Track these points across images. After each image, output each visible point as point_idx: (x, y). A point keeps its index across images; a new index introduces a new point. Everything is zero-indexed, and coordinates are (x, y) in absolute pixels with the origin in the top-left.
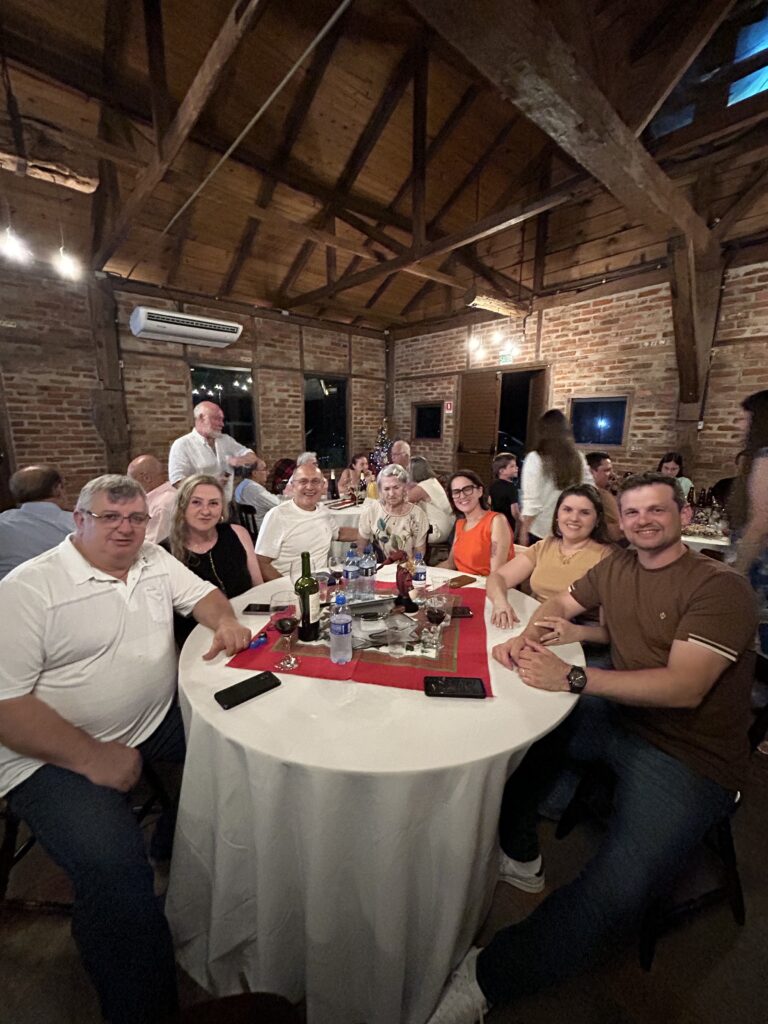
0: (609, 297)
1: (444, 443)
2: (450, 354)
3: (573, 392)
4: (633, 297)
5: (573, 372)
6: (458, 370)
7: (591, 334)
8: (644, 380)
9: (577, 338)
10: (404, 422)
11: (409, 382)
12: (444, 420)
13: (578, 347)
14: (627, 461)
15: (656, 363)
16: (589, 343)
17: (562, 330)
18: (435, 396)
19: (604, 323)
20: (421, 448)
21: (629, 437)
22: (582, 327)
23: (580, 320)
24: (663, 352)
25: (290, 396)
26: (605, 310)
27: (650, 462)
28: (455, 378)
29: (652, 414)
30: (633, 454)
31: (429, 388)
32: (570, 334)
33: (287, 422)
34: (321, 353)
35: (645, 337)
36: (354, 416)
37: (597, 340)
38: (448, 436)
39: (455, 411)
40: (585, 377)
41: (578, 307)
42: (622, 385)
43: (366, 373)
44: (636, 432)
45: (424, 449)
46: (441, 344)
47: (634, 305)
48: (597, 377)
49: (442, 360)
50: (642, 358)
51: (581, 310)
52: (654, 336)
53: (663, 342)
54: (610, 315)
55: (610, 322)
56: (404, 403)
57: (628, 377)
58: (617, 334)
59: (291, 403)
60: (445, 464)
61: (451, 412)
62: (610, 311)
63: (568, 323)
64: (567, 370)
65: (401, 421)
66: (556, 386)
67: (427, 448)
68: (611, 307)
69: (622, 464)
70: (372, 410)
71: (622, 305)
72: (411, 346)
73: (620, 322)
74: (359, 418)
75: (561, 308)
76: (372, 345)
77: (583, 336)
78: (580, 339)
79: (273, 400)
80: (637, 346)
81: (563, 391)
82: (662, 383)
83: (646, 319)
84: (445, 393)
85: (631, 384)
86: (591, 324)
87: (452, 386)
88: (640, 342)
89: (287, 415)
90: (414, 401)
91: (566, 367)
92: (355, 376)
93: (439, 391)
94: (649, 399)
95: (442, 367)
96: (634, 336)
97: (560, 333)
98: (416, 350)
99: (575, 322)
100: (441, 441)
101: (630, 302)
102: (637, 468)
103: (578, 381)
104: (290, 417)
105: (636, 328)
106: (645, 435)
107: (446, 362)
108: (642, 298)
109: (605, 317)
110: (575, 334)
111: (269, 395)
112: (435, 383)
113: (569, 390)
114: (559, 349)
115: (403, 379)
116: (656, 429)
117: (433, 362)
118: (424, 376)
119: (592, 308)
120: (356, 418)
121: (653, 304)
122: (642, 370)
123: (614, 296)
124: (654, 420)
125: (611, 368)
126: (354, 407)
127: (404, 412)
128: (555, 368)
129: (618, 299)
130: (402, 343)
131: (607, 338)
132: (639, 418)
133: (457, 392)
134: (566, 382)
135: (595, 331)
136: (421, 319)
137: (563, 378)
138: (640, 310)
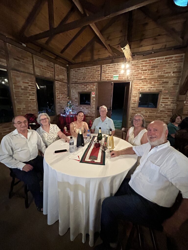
0: (155, 58)
1: (92, 106)
2: (94, 75)
3: (140, 90)
4: (163, 59)
5: (141, 83)
6: (97, 81)
7: (147, 71)
8: (166, 87)
9: (142, 72)
10: (75, 99)
11: (77, 85)
12: (92, 98)
13: (143, 75)
14: (159, 113)
15: (170, 82)
16: (147, 74)
17: (137, 69)
18: (88, 90)
19: (152, 67)
20: (82, 108)
21: (160, 105)
22: (144, 68)
23: (144, 66)
24: (173, 78)
25: (29, 86)
26: (153, 63)
27: (166, 114)
28: (96, 84)
29: (168, 98)
30: (161, 111)
31: (85, 87)
32: (140, 70)
33: (29, 97)
34: (43, 68)
35: (167, 73)
36: (57, 96)
37: (150, 73)
38: (93, 104)
39: (96, 95)
40: (145, 85)
41: (143, 61)
42: (158, 89)
43: (61, 79)
44: (162, 104)
45: (84, 108)
46: (90, 71)
47: (164, 62)
48: (149, 86)
49: (90, 77)
50: (165, 80)
51: (144, 62)
52: (170, 73)
53: (173, 75)
54: (155, 65)
55: (155, 67)
56: (75, 92)
57: (160, 86)
58: (157, 71)
59: (30, 89)
60: (92, 114)
61: (94, 96)
62: (155, 63)
63: (139, 67)
64: (139, 83)
65: (74, 98)
66: (134, 88)
67: (85, 108)
68: (155, 62)
69: (157, 114)
70: (64, 94)
71: (159, 61)
72: (77, 71)
73: (158, 67)
74: (59, 97)
75: (137, 61)
76: (62, 69)
77: (144, 71)
78: (143, 73)
79: (21, 87)
80: (164, 76)
81: (137, 90)
82: (172, 89)
83: (167, 67)
84: (92, 89)
85: (161, 88)
86: (148, 68)
87: (94, 87)
88: (165, 74)
89: (28, 94)
90: (79, 91)
91: (138, 82)
92: (57, 80)
93: (89, 88)
94: (167, 94)
95: (90, 80)
96: (163, 72)
97: (136, 70)
98: (79, 73)
99: (142, 66)
100: (91, 106)
101: (162, 60)
102: (162, 115)
103: (142, 87)
104: (30, 95)
105: (164, 70)
106: (165, 105)
107: (92, 78)
108: (166, 60)
109: (153, 65)
110: (142, 71)
111: (18, 84)
112: (88, 85)
113: (139, 90)
114: (136, 76)
115: (74, 83)
116: (169, 103)
117: (87, 78)
118: (83, 83)
119: (148, 62)
120: (58, 97)
121: (170, 62)
122: (165, 84)
123: (156, 58)
124: (168, 100)
125: (154, 83)
126: (57, 92)
127: (75, 95)
128: (134, 82)
129: (158, 59)
130: (73, 70)
131: (153, 73)
132: (164, 99)
133: (97, 89)
134: (138, 87)
135: (149, 70)
136: (81, 62)
137: (137, 85)
138: (165, 63)
